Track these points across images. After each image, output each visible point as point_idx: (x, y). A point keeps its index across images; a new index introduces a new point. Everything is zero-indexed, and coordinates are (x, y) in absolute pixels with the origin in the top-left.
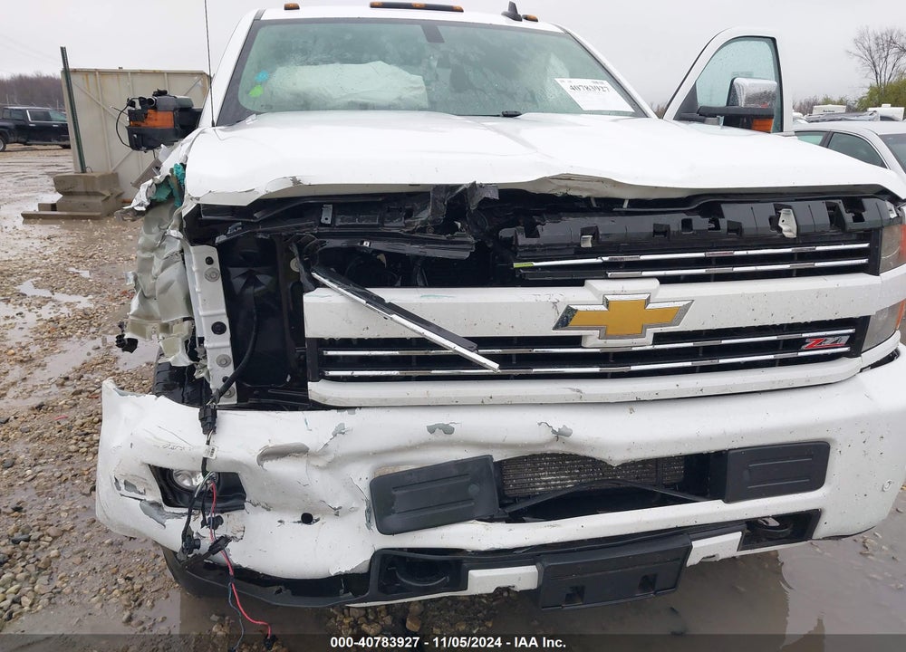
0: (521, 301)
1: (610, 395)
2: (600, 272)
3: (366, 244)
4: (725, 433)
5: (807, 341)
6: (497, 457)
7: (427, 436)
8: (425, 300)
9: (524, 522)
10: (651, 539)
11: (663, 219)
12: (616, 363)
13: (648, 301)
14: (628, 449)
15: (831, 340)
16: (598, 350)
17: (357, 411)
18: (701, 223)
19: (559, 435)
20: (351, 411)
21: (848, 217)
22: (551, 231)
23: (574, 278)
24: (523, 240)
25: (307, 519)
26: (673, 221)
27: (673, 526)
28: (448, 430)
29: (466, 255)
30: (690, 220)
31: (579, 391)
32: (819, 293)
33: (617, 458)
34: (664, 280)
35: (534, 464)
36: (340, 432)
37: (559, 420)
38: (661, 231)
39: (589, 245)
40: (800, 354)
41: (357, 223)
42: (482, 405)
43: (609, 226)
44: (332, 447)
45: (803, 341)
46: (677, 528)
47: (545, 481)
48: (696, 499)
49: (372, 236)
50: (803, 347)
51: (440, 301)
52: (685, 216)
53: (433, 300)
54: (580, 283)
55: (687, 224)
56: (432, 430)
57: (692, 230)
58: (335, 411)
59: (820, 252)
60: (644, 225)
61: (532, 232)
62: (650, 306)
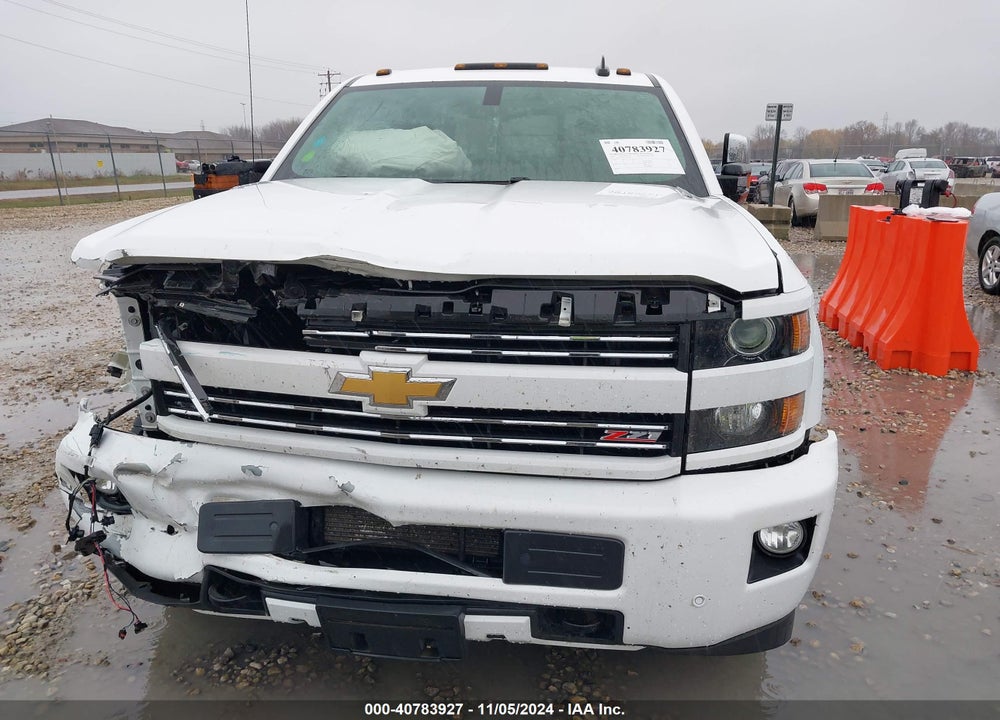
0: (297, 364)
1: (391, 459)
2: (371, 343)
3: (182, 305)
4: (496, 511)
5: (606, 432)
6: (306, 503)
7: (241, 475)
8: (223, 356)
9: (319, 564)
10: (424, 603)
11: (425, 301)
12: (396, 430)
13: (408, 375)
14: (401, 512)
15: (637, 435)
16: (379, 416)
17: (194, 445)
18: (461, 306)
19: (345, 490)
20: (190, 444)
21: (641, 310)
22: (327, 304)
23: (351, 348)
24: (301, 310)
25: (171, 531)
26: (436, 303)
27: (444, 593)
28: (256, 472)
29: (245, 319)
30: (452, 304)
31: (363, 452)
32: (601, 384)
33: (395, 519)
34: (432, 357)
35: (355, 516)
36: (177, 460)
37: (344, 475)
38: (422, 311)
39: (360, 319)
40: (599, 444)
41: (177, 287)
42: (285, 453)
43: (379, 304)
44: (168, 471)
45: (601, 431)
46: (448, 598)
47: (362, 533)
48: (475, 572)
49: (187, 299)
50: (602, 438)
51: (233, 357)
52: (447, 299)
53: (227, 356)
54: (356, 353)
55: (448, 307)
56: (244, 469)
57: (452, 312)
58: (178, 443)
59: (604, 342)
60: (408, 304)
61: (311, 305)
62: (412, 379)
